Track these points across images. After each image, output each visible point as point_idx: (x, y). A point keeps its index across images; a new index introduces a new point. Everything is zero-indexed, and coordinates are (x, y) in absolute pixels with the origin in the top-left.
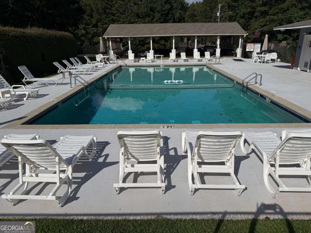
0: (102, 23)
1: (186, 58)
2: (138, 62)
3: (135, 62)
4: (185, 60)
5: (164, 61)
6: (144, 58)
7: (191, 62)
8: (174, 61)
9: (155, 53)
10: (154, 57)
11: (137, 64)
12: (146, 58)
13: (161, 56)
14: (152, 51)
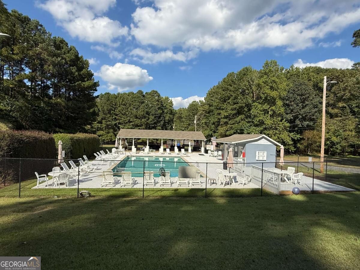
0: (106, 120)
1: (170, 152)
2: (139, 153)
3: (136, 153)
4: (169, 154)
5: (156, 153)
6: (143, 151)
7: (173, 154)
8: (162, 154)
9: (150, 148)
10: (149, 150)
11: (138, 155)
12: (144, 151)
13: (154, 150)
14: (148, 147)
